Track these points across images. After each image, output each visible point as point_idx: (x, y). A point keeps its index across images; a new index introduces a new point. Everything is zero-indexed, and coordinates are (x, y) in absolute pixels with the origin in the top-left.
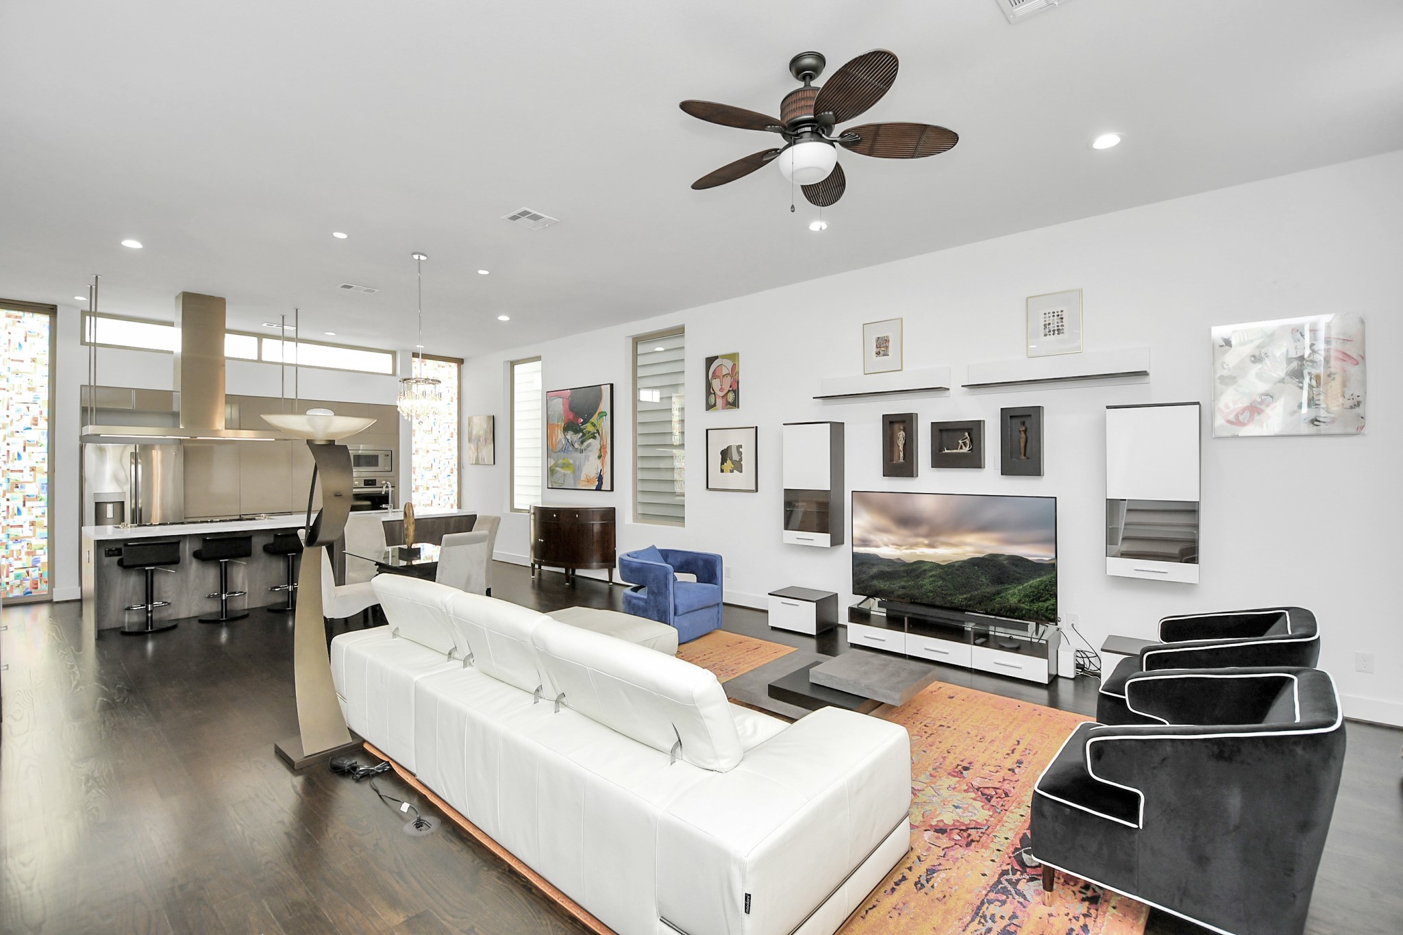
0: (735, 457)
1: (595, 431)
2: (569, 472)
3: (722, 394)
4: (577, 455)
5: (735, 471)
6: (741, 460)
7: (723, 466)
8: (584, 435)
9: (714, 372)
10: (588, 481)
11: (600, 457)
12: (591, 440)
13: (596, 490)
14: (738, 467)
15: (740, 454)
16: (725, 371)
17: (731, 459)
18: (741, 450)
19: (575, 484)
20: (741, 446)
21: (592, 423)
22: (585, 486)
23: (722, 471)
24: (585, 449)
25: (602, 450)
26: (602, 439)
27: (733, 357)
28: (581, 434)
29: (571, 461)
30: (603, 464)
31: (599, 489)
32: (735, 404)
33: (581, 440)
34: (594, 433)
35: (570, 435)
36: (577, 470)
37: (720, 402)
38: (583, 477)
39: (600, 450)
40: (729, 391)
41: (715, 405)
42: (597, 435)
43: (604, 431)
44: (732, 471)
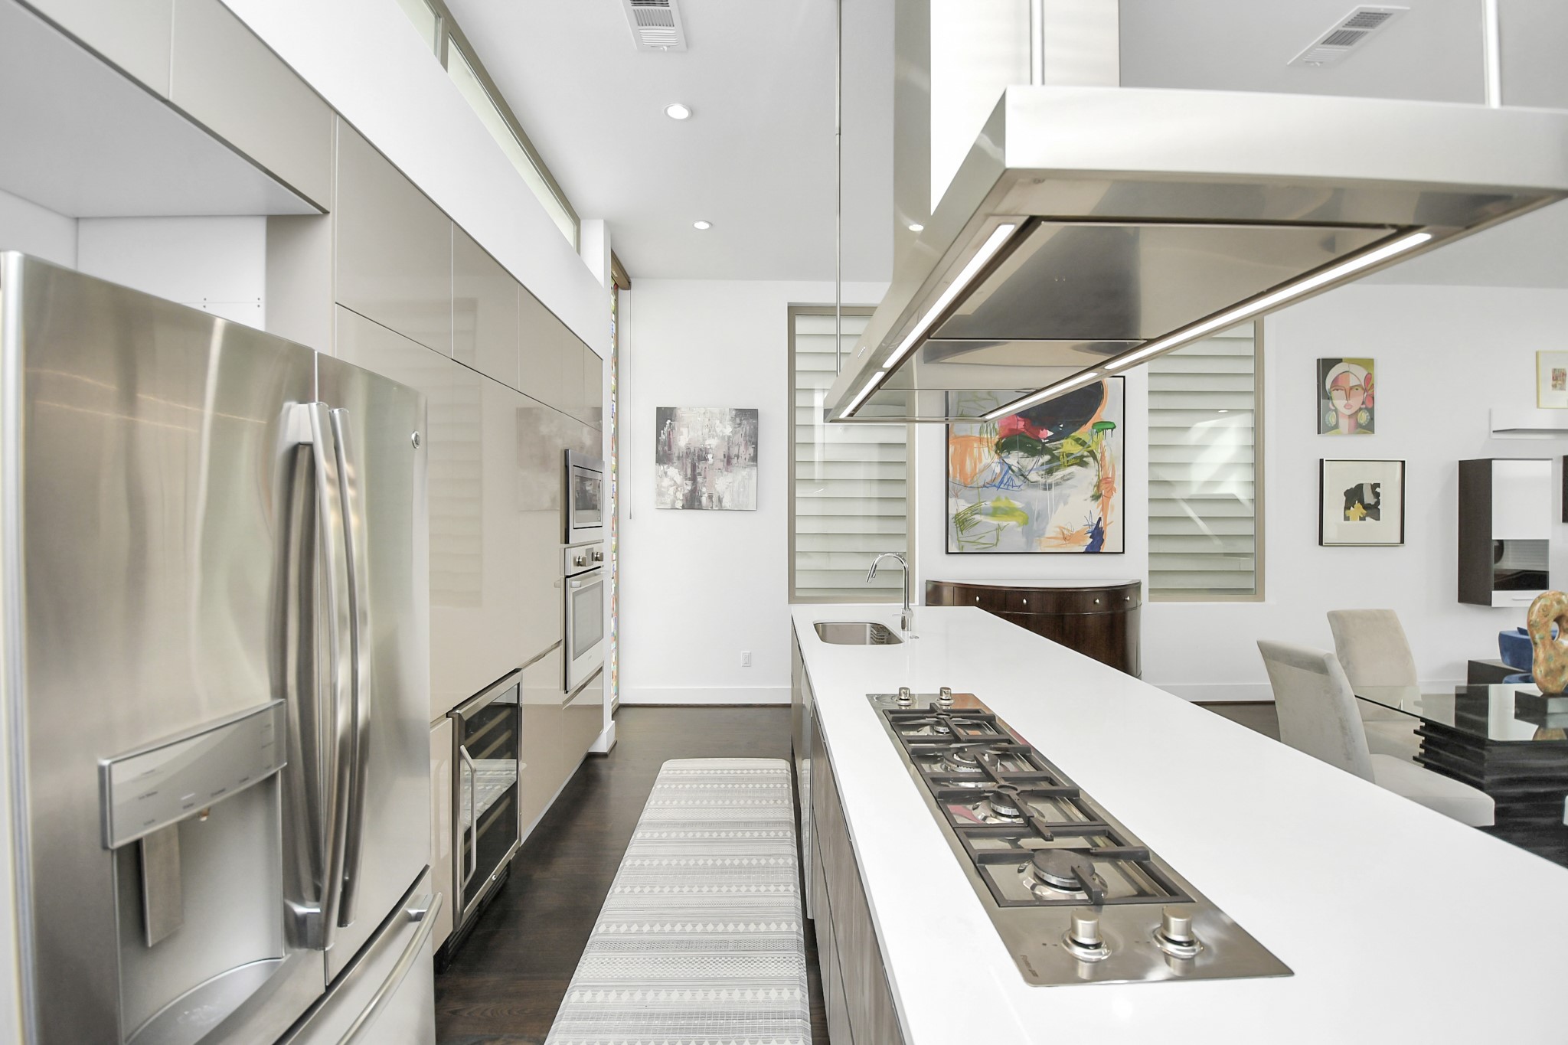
0: (1369, 499)
1: (1086, 454)
2: (1013, 523)
3: (1348, 412)
4: (1040, 493)
5: (1367, 518)
6: (1378, 503)
7: (1347, 511)
8: (1054, 458)
9: (1335, 381)
10: (1065, 539)
11: (1096, 497)
12: (1074, 469)
13: (1086, 552)
14: (1373, 510)
15: (1377, 495)
16: (1353, 382)
17: (1361, 501)
18: (1378, 490)
19: (1029, 542)
20: (1378, 485)
21: (1077, 440)
22: (1059, 546)
23: (1347, 518)
24: (1057, 484)
25: (1103, 486)
26: (1101, 466)
27: (1368, 363)
28: (1047, 458)
29: (1018, 504)
30: (1104, 510)
31: (1094, 549)
32: (1369, 428)
33: (1045, 467)
34: (1082, 456)
35: (1014, 459)
36: (1031, 522)
37: (1344, 423)
38: (1051, 530)
39: (1098, 486)
40: (1360, 409)
41: (1336, 426)
42: (1090, 460)
43: (1107, 454)
44: (1362, 519)
